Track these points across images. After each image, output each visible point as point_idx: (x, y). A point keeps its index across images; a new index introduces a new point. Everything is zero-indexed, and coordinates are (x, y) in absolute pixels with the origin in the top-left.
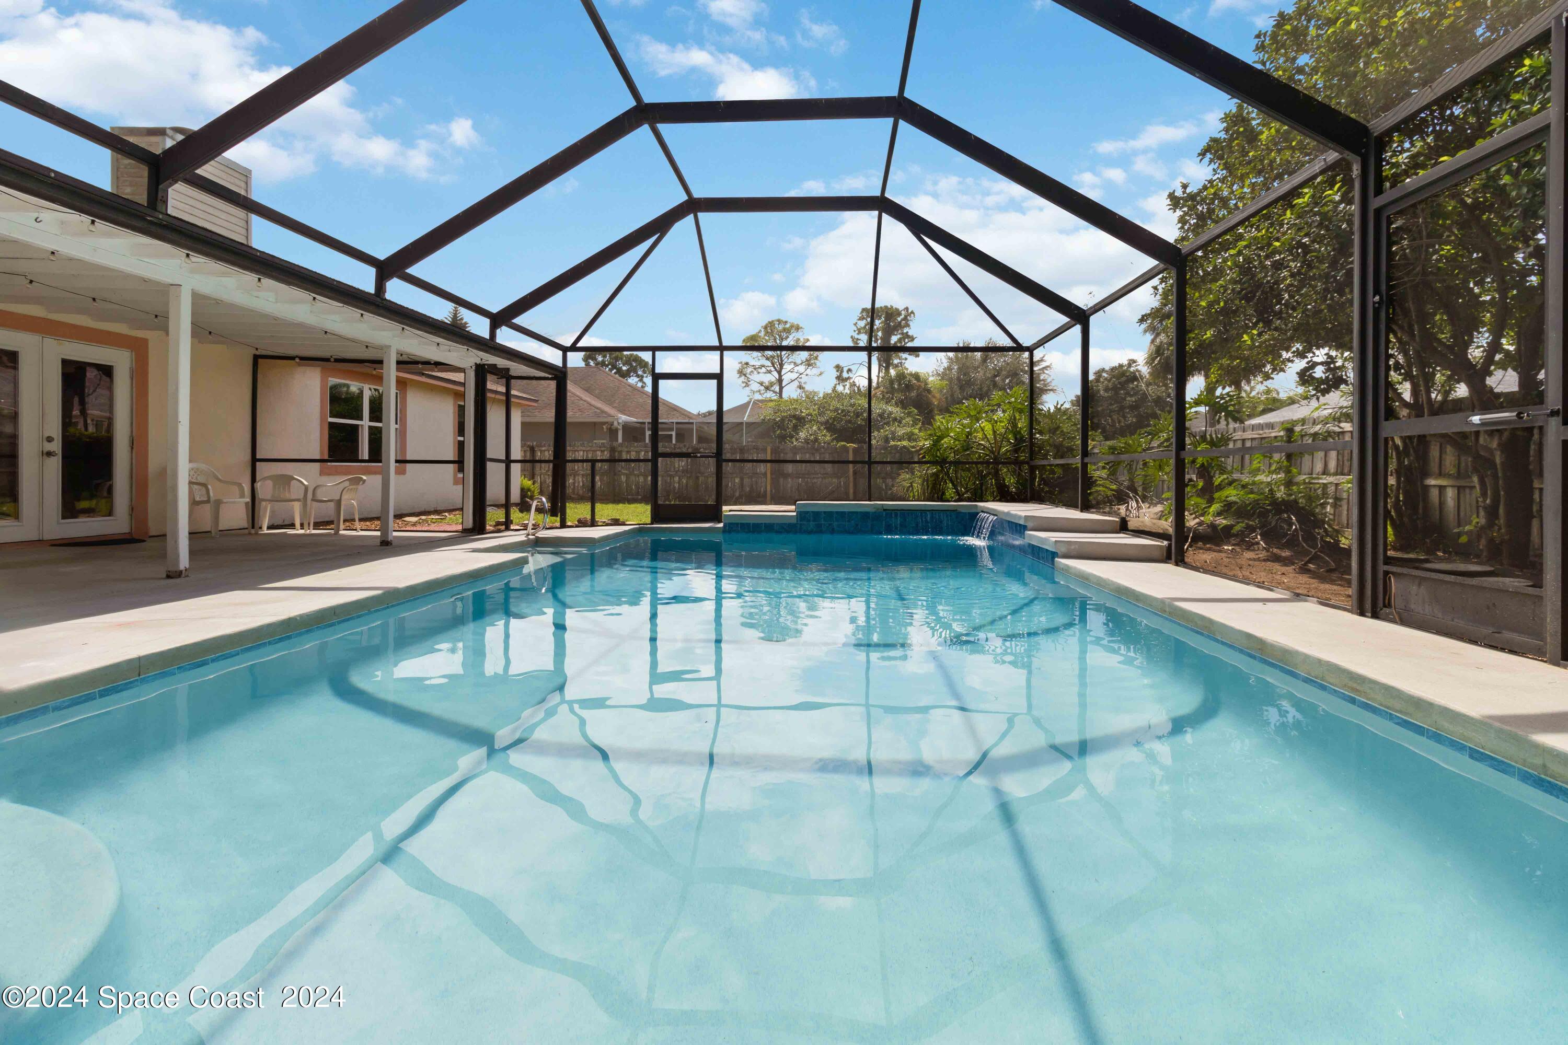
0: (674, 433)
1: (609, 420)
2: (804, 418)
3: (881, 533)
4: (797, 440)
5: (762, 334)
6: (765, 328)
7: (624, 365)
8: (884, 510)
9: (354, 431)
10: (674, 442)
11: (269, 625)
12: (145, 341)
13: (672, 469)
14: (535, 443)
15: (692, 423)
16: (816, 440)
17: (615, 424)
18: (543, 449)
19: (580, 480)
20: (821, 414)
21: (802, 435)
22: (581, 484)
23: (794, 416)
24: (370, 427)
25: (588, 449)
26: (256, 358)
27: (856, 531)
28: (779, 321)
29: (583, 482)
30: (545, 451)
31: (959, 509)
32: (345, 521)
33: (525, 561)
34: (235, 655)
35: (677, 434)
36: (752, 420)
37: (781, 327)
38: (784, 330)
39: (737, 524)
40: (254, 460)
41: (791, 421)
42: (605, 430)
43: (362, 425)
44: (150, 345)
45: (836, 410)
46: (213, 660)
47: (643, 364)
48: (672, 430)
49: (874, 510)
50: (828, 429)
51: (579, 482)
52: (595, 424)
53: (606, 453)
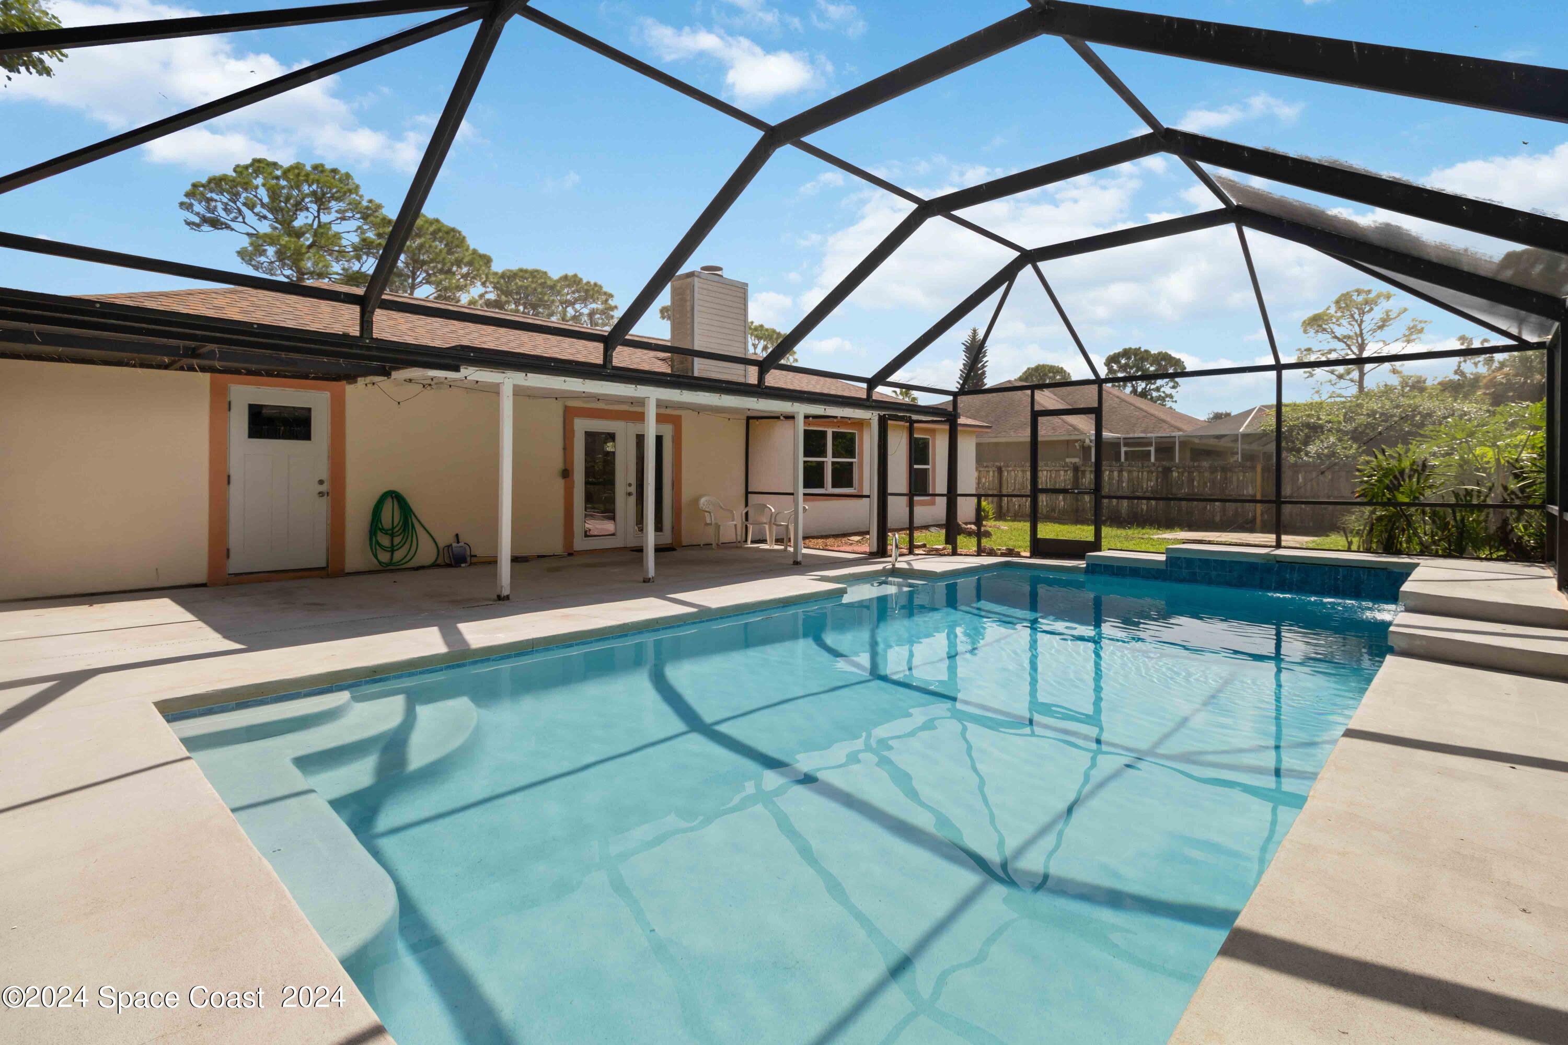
0: (1152, 449)
1: (1081, 437)
2: (1321, 427)
3: (1269, 589)
4: (1307, 455)
5: (1332, 311)
6: (1337, 302)
7: (1151, 365)
8: (1278, 562)
9: (821, 465)
10: (1153, 459)
11: (610, 627)
12: (679, 417)
13: (1140, 490)
14: (1002, 464)
15: (1175, 437)
16: (1333, 454)
17: (1087, 441)
18: (1010, 469)
19: (1044, 499)
20: (1348, 419)
21: (1312, 449)
22: (1045, 503)
23: (1308, 425)
24: (833, 463)
25: (1052, 468)
26: (749, 418)
27: (1240, 583)
28: (1359, 292)
29: (1046, 501)
30: (1011, 471)
31: (1391, 568)
32: (805, 538)
33: (843, 592)
34: (590, 643)
35: (1156, 451)
36: (1249, 431)
37: (1360, 299)
38: (1366, 302)
39: (1100, 565)
40: (747, 493)
41: (1302, 431)
42: (1078, 448)
43: (827, 462)
44: (683, 418)
45: (1372, 414)
46: (577, 645)
47: (1174, 362)
48: (1150, 444)
49: (1262, 561)
50: (1354, 439)
51: (1043, 502)
52: (1068, 441)
53: (1069, 472)
